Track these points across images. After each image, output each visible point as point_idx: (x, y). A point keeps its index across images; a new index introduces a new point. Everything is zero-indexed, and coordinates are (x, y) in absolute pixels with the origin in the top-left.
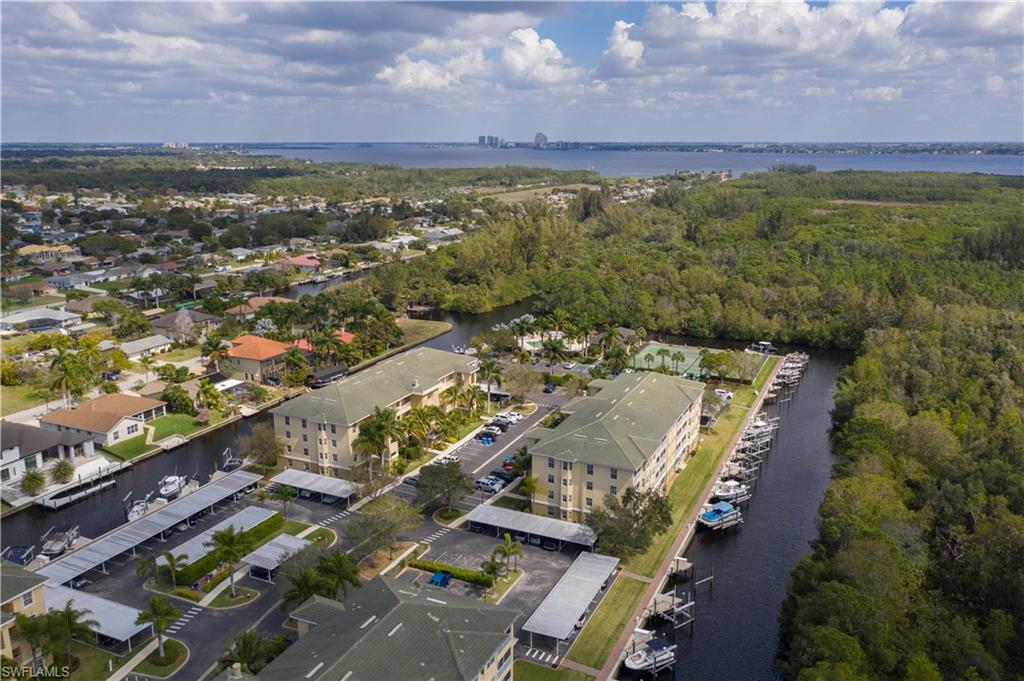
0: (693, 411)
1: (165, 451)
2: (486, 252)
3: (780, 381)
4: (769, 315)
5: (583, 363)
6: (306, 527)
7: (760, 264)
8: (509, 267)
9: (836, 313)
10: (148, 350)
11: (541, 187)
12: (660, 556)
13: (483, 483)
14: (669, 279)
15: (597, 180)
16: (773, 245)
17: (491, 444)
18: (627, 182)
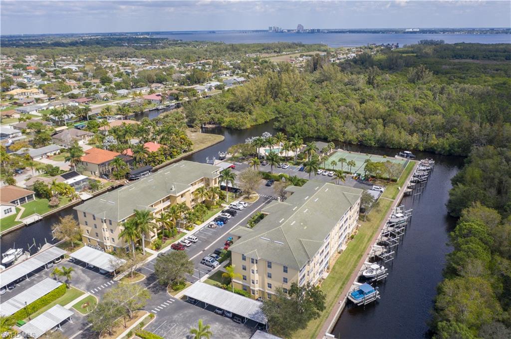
0: (353, 211)
1: (26, 225)
2: (249, 93)
3: (416, 179)
4: (411, 133)
5: (294, 165)
6: (81, 294)
7: (408, 100)
8: (264, 101)
9: (453, 132)
10: (46, 154)
11: (295, 53)
12: (316, 331)
13: (207, 261)
14: (354, 109)
15: (326, 49)
16: (418, 87)
17: (223, 225)
18: (341, 50)
